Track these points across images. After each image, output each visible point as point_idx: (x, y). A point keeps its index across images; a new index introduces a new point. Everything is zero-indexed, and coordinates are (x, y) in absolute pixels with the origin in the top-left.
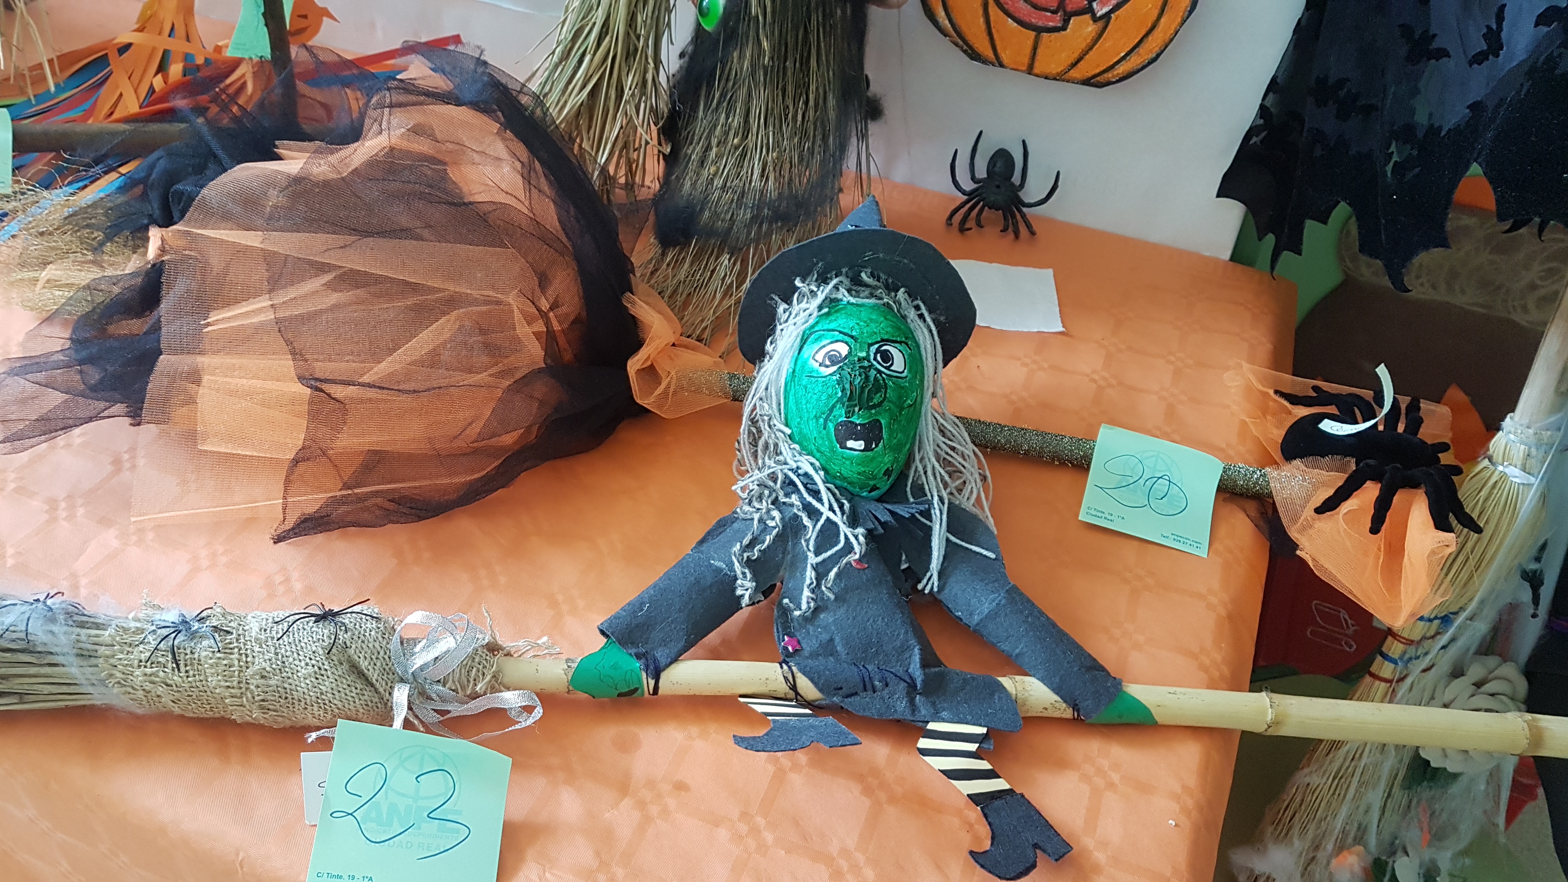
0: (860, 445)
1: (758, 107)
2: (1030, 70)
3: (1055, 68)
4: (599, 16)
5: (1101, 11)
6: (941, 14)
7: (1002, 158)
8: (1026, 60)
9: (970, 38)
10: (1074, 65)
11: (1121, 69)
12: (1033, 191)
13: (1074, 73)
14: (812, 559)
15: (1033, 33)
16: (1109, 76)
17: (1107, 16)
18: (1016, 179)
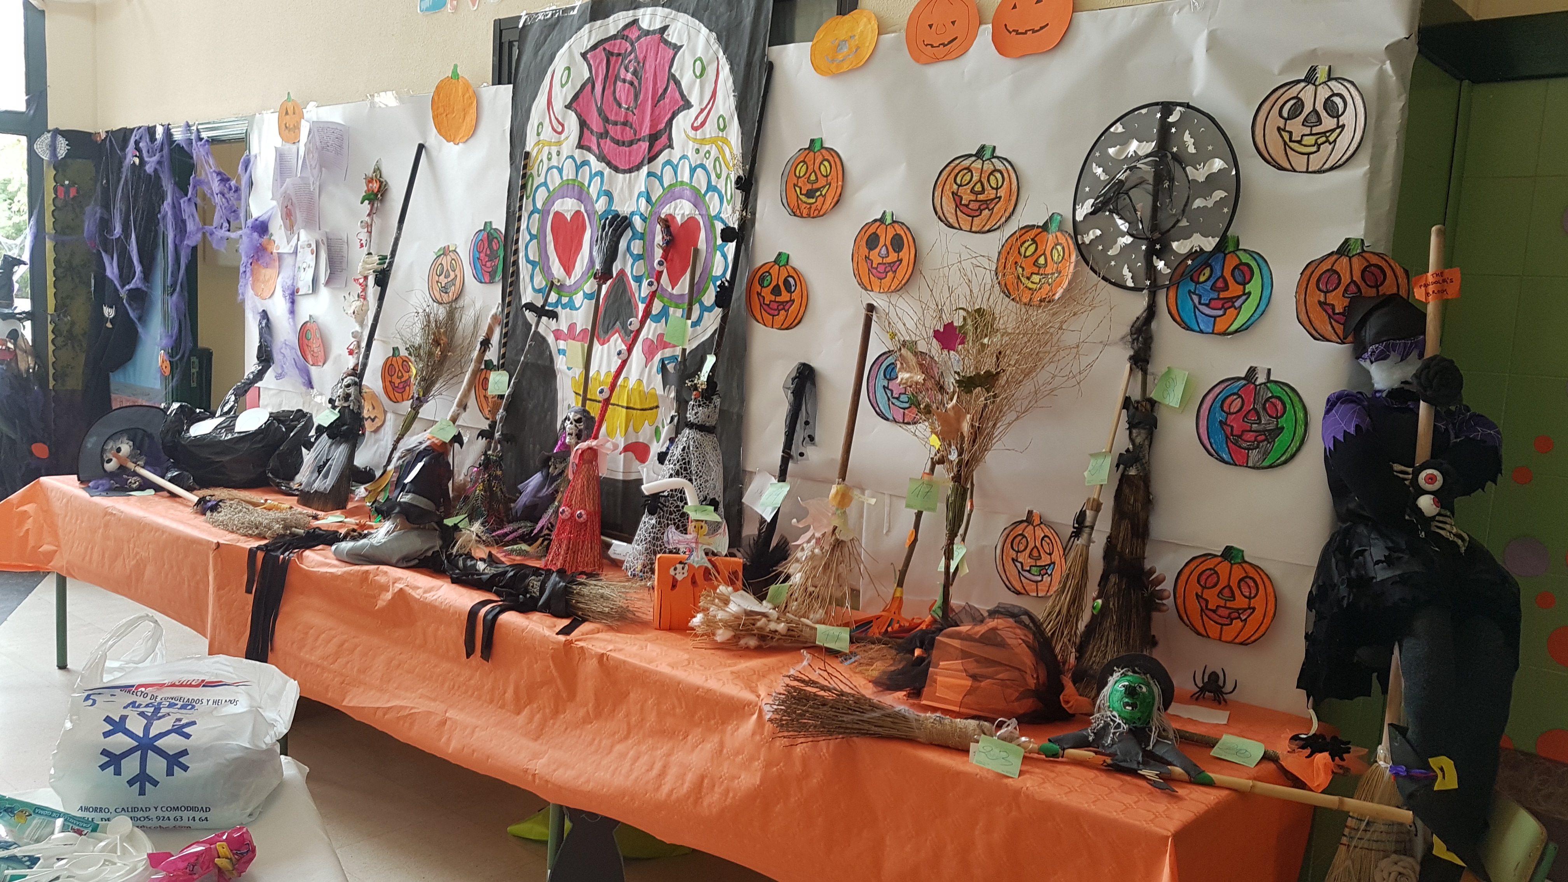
0: (1130, 708)
1: (1112, 636)
2: (1220, 640)
3: (1229, 639)
4: (1057, 609)
5: (1243, 618)
6: (1185, 618)
7: (1214, 676)
8: (1218, 635)
9: (1196, 627)
10: (1235, 638)
11: (1253, 639)
12: (1229, 687)
13: (1236, 641)
14: (1112, 731)
15: (1219, 626)
16: (1249, 641)
17: (1246, 619)
18: (1221, 683)
